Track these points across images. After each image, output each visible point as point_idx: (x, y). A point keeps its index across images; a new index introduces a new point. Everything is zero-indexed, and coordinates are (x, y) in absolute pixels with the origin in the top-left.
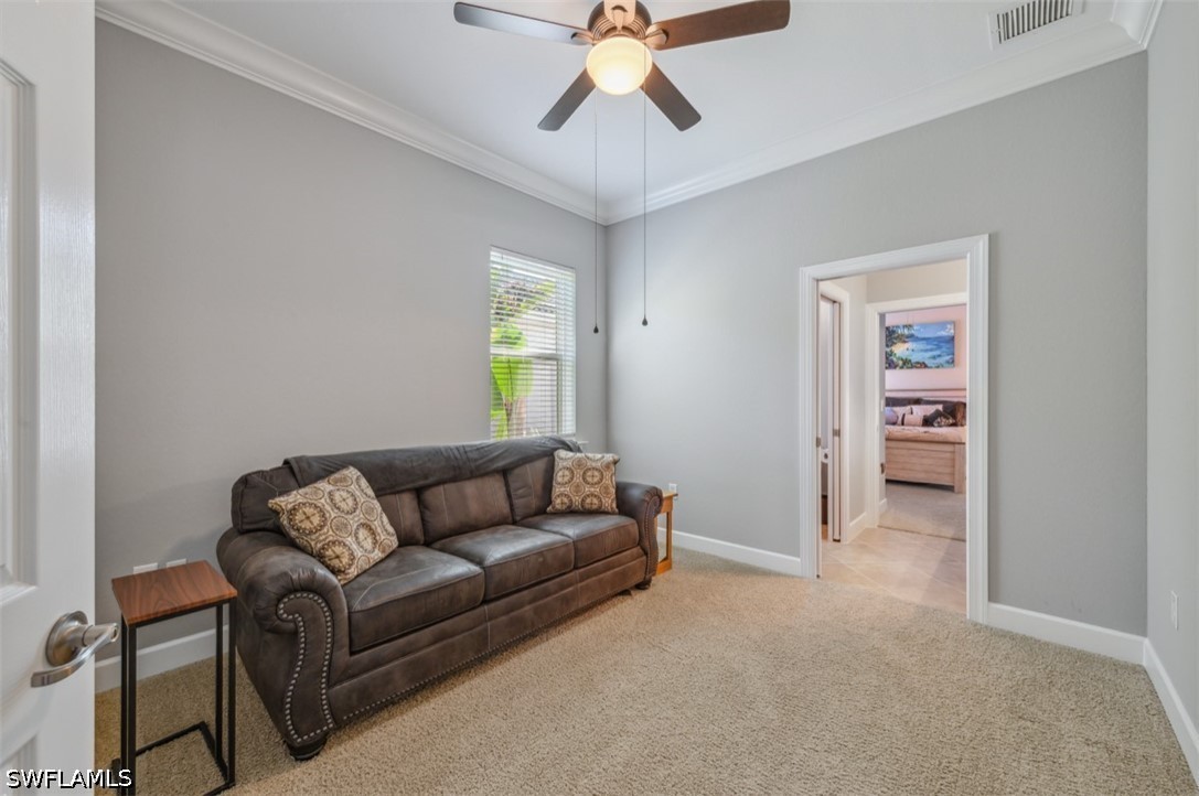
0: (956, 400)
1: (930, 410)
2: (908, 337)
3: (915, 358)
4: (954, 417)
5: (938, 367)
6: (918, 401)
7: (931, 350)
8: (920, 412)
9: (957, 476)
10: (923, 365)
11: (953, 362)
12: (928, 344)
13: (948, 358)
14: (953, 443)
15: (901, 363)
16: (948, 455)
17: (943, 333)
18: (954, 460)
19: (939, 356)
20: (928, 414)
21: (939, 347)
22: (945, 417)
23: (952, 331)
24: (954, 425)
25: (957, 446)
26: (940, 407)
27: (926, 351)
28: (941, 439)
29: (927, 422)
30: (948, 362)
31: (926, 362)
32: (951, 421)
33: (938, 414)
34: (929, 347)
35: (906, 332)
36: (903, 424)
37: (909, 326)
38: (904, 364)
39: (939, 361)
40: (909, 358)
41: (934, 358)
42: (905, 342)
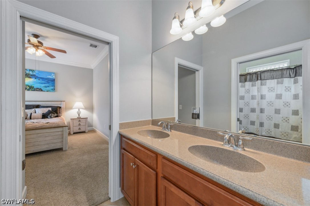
0: (56, 105)
1: (46, 110)
2: (32, 75)
3: (36, 86)
4: (57, 113)
5: (48, 91)
6: (38, 107)
7: (45, 83)
8: (40, 112)
9: (64, 142)
10: (41, 90)
11: (54, 90)
12: (43, 80)
13: (52, 88)
14: (63, 127)
15: (28, 88)
16: (60, 133)
17: (50, 77)
18: (63, 135)
19: (48, 86)
20: (45, 112)
21: (48, 83)
22: (53, 113)
23: (54, 77)
24: (57, 116)
25: (64, 127)
26: (50, 109)
27: (42, 83)
28: (56, 125)
29: (44, 116)
30: (52, 90)
31: (42, 89)
32: (56, 115)
33: (49, 113)
34: (43, 82)
35: (31, 73)
36: (31, 118)
37: (33, 71)
38: (30, 88)
39: (48, 89)
40: (33, 86)
41: (46, 87)
42: (30, 78)
